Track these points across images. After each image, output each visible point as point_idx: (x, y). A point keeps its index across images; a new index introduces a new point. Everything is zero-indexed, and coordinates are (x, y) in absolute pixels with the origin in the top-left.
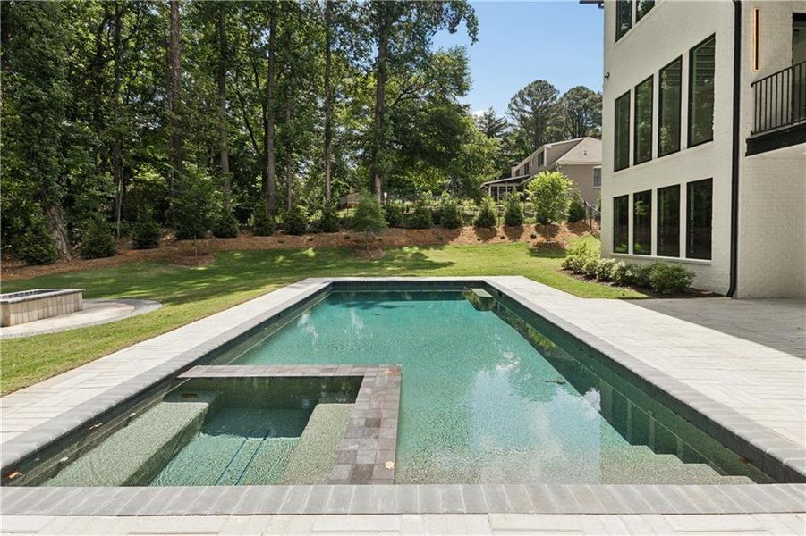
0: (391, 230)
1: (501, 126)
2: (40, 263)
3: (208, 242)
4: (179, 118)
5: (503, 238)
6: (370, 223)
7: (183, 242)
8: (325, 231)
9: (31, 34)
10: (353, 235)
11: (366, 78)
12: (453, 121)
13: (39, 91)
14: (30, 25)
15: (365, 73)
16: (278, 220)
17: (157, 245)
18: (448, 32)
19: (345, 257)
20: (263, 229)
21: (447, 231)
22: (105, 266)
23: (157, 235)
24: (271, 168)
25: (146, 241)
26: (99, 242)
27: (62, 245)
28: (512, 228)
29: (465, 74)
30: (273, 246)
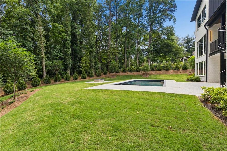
0: (151, 71)
1: (192, 39)
2: (92, 77)
3: (115, 74)
4: (110, 51)
5: (181, 73)
6: (146, 70)
7: (111, 74)
8: (137, 72)
9: (91, 41)
10: (143, 72)
11: (147, 36)
12: (169, 44)
13: (92, 50)
14: (91, 40)
15: (147, 35)
16: (127, 69)
17: (107, 74)
18: (169, 21)
19: (140, 77)
20: (124, 71)
21: (166, 71)
22: (100, 78)
23: (107, 73)
24: (126, 58)
25: (105, 74)
26: (99, 74)
27: (94, 74)
28: (184, 70)
29: (174, 31)
30: (126, 75)
